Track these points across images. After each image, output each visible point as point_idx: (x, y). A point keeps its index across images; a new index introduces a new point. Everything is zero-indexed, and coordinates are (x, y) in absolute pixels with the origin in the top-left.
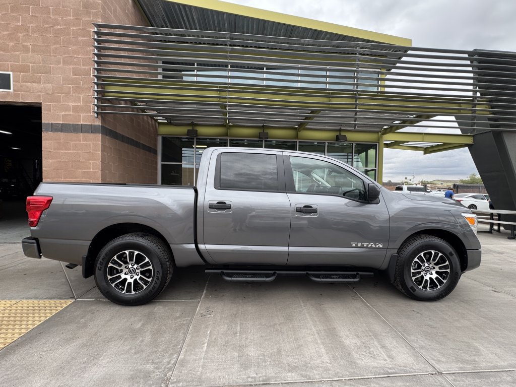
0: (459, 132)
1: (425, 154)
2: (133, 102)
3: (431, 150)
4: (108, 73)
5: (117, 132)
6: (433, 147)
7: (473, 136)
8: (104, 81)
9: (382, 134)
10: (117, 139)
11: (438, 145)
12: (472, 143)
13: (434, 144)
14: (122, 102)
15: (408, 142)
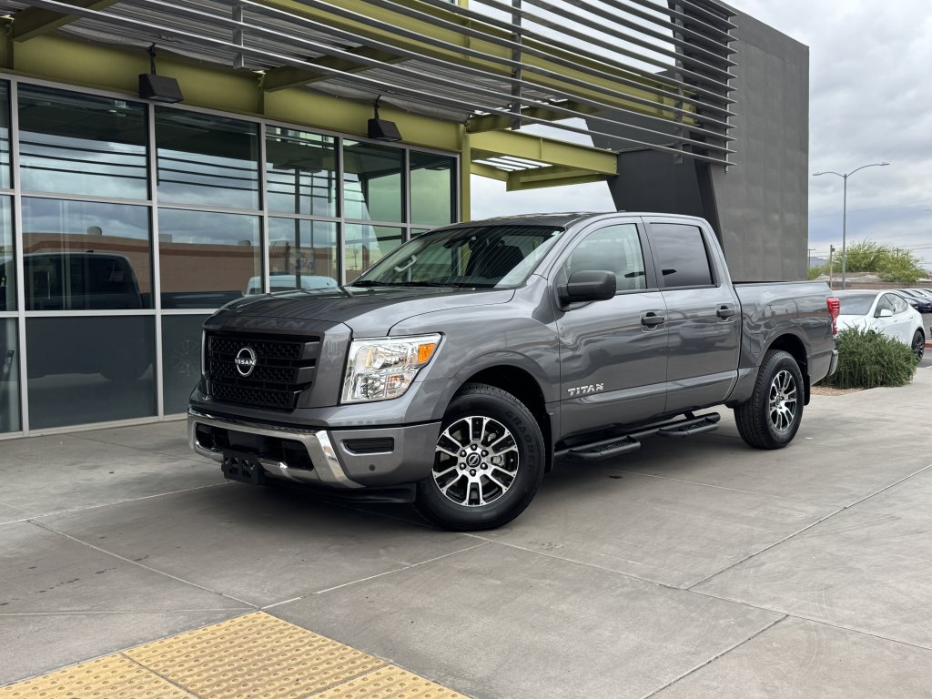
0: (587, 141)
1: (510, 188)
3: (524, 179)
6: (527, 172)
7: (617, 155)
9: (469, 131)
11: (540, 170)
12: (615, 173)
13: (532, 165)
15: (498, 155)
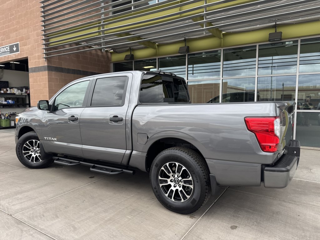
2: (77, 44)
4: (52, 30)
5: (63, 67)
8: (48, 36)
10: (63, 72)
14: (67, 46)
